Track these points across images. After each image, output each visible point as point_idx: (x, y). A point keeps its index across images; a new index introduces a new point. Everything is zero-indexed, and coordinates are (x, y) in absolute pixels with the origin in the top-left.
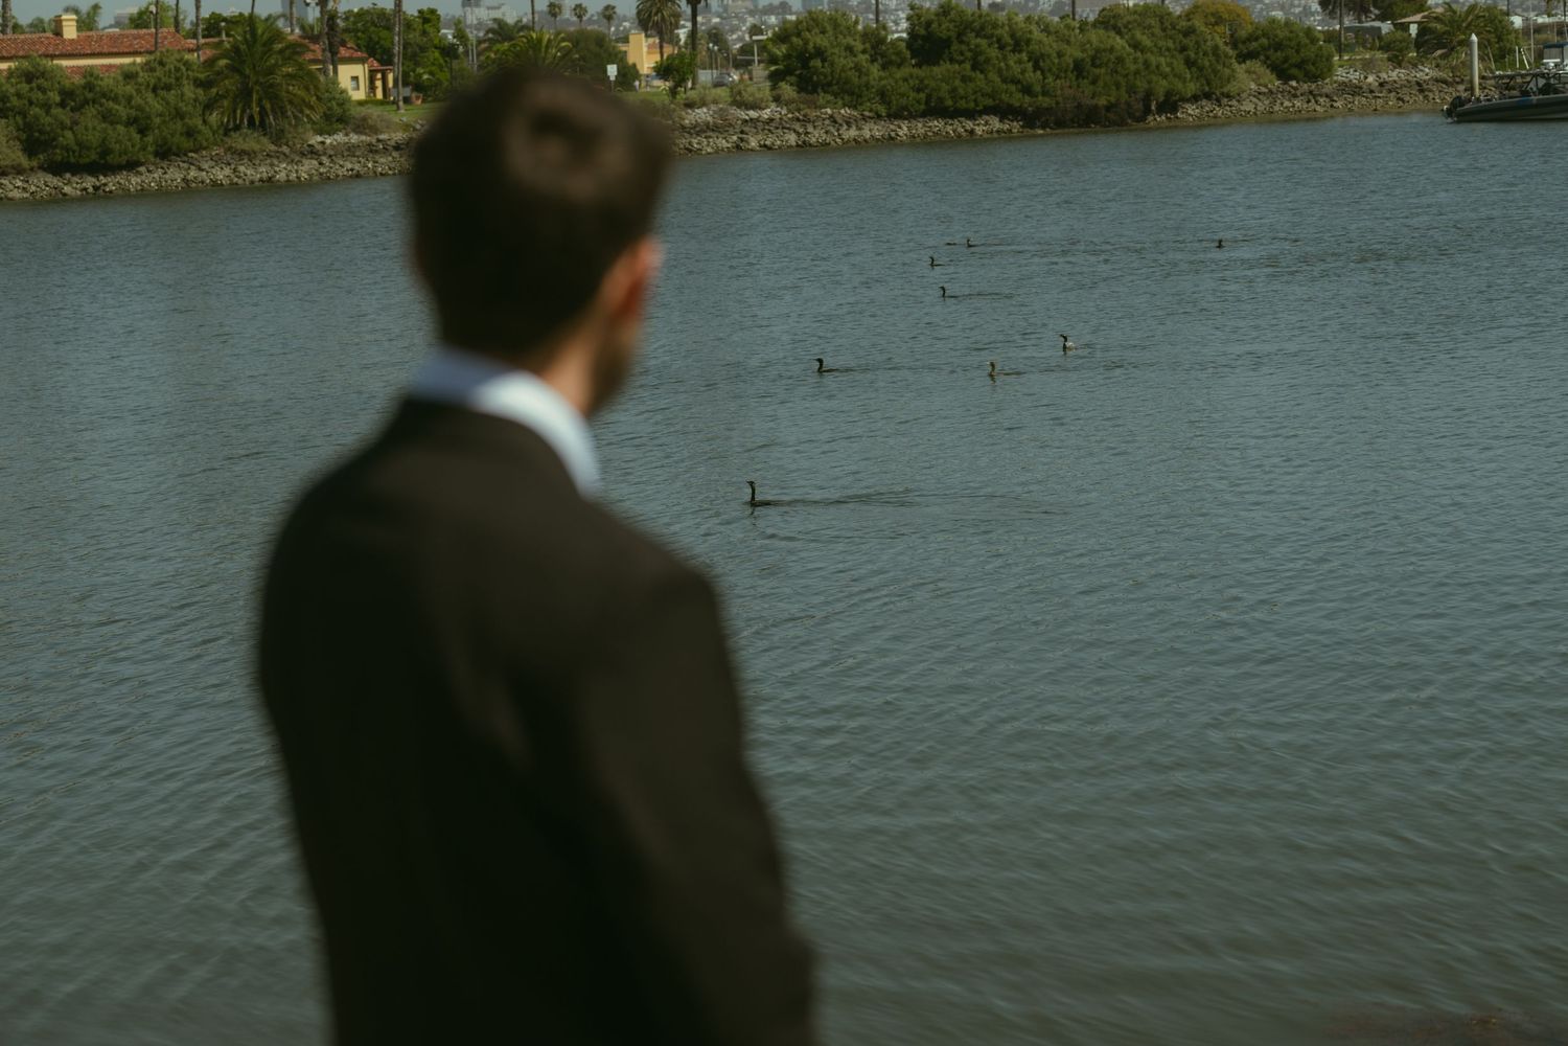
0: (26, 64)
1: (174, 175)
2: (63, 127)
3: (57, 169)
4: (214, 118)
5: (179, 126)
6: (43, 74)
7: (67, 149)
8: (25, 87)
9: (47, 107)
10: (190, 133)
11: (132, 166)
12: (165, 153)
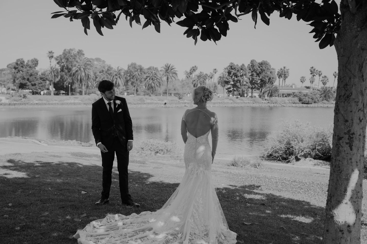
0: (299, 91)
1: (316, 105)
2: (304, 99)
3: (302, 103)
4: (321, 99)
5: (317, 99)
6: (302, 92)
7: (305, 101)
8: (299, 94)
9: (302, 96)
10: (318, 100)
11: (311, 104)
12: (315, 102)
